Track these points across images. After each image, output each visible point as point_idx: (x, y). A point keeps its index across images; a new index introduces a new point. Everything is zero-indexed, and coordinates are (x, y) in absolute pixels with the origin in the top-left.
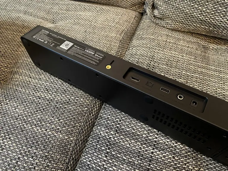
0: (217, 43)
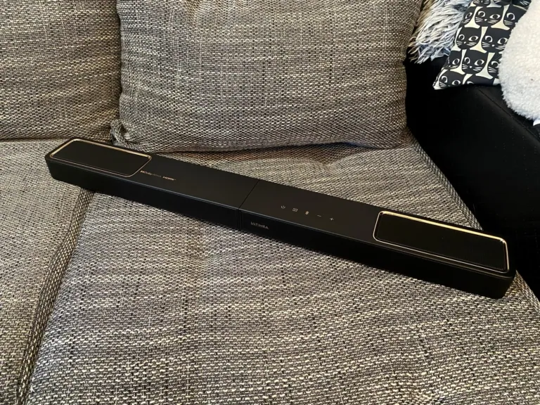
0: (216, 159)
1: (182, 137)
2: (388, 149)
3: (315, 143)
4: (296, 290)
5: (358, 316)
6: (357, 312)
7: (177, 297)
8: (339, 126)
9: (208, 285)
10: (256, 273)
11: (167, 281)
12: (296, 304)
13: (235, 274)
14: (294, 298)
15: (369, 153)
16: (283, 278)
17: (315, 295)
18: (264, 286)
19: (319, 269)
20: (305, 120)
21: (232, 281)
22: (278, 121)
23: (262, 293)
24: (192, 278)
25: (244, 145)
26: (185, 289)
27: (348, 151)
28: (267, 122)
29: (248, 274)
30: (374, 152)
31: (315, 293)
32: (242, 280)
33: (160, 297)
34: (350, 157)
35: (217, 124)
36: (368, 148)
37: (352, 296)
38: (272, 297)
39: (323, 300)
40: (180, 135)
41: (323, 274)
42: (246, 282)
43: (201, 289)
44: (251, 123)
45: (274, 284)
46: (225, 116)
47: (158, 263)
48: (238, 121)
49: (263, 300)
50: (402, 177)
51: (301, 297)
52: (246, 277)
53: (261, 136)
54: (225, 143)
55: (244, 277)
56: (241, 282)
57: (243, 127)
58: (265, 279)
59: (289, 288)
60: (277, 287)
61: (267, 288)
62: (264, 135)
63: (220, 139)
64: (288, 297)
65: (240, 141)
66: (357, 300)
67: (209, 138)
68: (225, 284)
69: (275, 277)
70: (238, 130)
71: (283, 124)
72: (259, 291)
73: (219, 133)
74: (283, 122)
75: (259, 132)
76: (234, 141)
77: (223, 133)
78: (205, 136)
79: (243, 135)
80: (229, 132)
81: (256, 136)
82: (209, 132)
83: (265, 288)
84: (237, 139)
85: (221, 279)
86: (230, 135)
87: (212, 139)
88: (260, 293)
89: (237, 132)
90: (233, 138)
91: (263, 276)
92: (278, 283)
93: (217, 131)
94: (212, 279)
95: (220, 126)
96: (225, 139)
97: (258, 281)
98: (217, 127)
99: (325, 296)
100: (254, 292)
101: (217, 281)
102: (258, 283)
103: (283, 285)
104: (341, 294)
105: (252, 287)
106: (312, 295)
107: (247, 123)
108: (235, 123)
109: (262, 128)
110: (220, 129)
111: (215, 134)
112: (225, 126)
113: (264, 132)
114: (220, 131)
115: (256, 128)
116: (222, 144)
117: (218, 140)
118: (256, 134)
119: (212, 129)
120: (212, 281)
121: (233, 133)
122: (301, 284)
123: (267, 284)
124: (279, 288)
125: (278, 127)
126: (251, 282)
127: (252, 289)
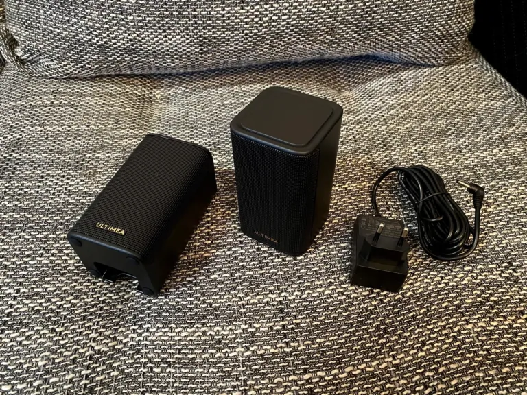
1: (103, 49)
2: (440, 65)
3: (326, 56)
4: (310, 356)
7: (71, 381)
8: (371, 24)
9: (138, 343)
10: (231, 315)
11: (55, 343)
13: (191, 317)
14: (306, 377)
15: (411, 73)
16: (284, 327)
17: (348, 369)
18: (248, 348)
19: (350, 304)
20: (314, 12)
21: (184, 334)
22: (266, 16)
23: (243, 364)
24: (107, 329)
25: (209, 61)
26: (91, 356)
27: (376, 71)
28: (247, 17)
29: (216, 316)
30: (419, 72)
31: (347, 363)
32: (204, 333)
33: (35, 384)
34: (382, 80)
35: (159, 22)
36: (409, 65)
37: (419, 366)
38: (264, 376)
39: (366, 380)
40: (100, 46)
41: (360, 315)
42: (212, 337)
43: (124, 353)
44: (218, 19)
45: (265, 342)
46: (171, 7)
47: (43, 297)
49: (245, 381)
50: (472, 112)
51: (320, 373)
52: (212, 324)
53: (237, 44)
54: (177, 58)
55: (208, 325)
56: (203, 338)
57: (204, 28)
58: (249, 330)
59: (296, 351)
60: (272, 351)
61: (253, 352)
62: (242, 42)
63: (168, 51)
64: (295, 374)
65: (201, 54)
66: (431, 374)
67: (149, 50)
68: (172, 342)
69: (268, 325)
70: (196, 34)
71: (274, 21)
72: (237, 361)
73: (164, 39)
74: (275, 18)
75: (232, 38)
76: (192, 54)
77: (171, 40)
78: (141, 46)
79: (205, 43)
80: (182, 38)
81: (227, 44)
82: (147, 38)
83: (249, 353)
84: (197, 50)
85: (163, 330)
86: (184, 44)
87: (155, 52)
88: (239, 366)
89: (195, 36)
90: (188, 48)
91: (244, 322)
92: (274, 339)
93: (159, 36)
94: (148, 330)
95: (165, 26)
96: (176, 50)
97: (234, 336)
98: (159, 28)
99: (368, 369)
100: (226, 363)
101: (157, 334)
102: (235, 338)
103: (283, 345)
104: (397, 362)
105: (224, 351)
106: (342, 370)
107: (210, 20)
108: (190, 20)
109: (237, 30)
110: (164, 31)
111: (157, 42)
112: (173, 26)
113: (242, 37)
114: (166, 36)
115: (228, 30)
116: (172, 60)
117: (164, 52)
118: (228, 40)
119: (152, 33)
120: (146, 334)
121: (187, 39)
122: (318, 340)
123: (253, 343)
124: (277, 351)
125: (266, 27)
126: (221, 337)
127: (222, 355)
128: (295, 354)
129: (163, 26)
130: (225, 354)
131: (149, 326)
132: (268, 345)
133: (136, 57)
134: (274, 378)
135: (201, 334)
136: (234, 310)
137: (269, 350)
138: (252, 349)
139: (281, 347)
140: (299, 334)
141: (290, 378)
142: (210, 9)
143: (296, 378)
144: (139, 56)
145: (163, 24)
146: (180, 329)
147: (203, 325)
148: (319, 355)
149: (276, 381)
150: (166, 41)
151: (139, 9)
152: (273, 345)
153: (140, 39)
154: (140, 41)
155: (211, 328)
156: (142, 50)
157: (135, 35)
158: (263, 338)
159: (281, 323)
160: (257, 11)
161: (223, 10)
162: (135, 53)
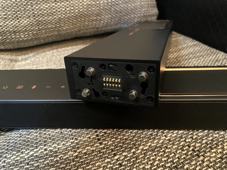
4: (116, 146)
5: (203, 161)
6: (198, 156)
10: (63, 137)
12: (121, 165)
13: (36, 143)
14: (116, 157)
16: (97, 136)
17: (141, 148)
18: (75, 151)
21: (31, 153)
22: (68, 7)
23: (73, 161)
28: (59, 8)
29: (53, 140)
31: (139, 145)
32: (46, 150)
35: (14, 14)
38: (88, 164)
39: (153, 151)
42: (51, 151)
44: (45, 10)
45: (87, 146)
46: (20, 6)
48: (33, 10)
51: (124, 154)
52: (51, 144)
53: (56, 23)
54: (27, 34)
55: (48, 145)
56: (45, 153)
57: (38, 16)
58: (75, 142)
59: (106, 146)
60: (91, 149)
61: (79, 152)
62: (58, 22)
63: (21, 30)
64: (108, 158)
65: (39, 30)
66: (190, 140)
67: (11, 31)
68: (22, 160)
69: (87, 136)
70: (35, 19)
71: (72, 10)
72: (69, 160)
73: (19, 23)
74: (72, 8)
75: (53, 20)
76: (34, 31)
77: (22, 23)
78: (6, 28)
79: (40, 24)
80: (28, 22)
81: (51, 24)
82: (9, 24)
83: (76, 154)
84: (37, 28)
85: (17, 154)
86: (29, 25)
87: (14, 32)
88: (70, 162)
89: (34, 21)
90: (32, 28)
91: (72, 139)
92: (92, 143)
93: (16, 22)
94: (6, 157)
95: (18, 16)
96: (26, 30)
97: (66, 147)
98: (15, 17)
99: (152, 145)
100: (61, 163)
101: (12, 158)
102: (66, 148)
103: (98, 145)
104: (168, 138)
105: (59, 157)
106: (137, 149)
107: (40, 11)
108: (30, 12)
109: (55, 15)
110: (18, 19)
111: (15, 25)
112: (22, 16)
113: (58, 19)
114: (19, 22)
115: (50, 16)
116: (25, 36)
117: (19, 31)
118: (51, 21)
119: (11, 21)
120: (4, 160)
121: (31, 22)
122: (119, 137)
123: (78, 148)
124: (94, 148)
125: (69, 13)
126: (57, 149)
127: (58, 159)
128: (107, 147)
129: (17, 16)
130: (60, 158)
131: (7, 155)
132: (89, 146)
133: (4, 36)
134: (95, 164)
135: (43, 151)
136: (65, 134)
137: (90, 149)
138: (78, 151)
139: (97, 146)
140: (107, 137)
141: (106, 161)
142: (40, 6)
143: (109, 160)
144: (6, 35)
145: (17, 15)
146: (28, 151)
147: (45, 146)
148: (121, 144)
149: (97, 165)
150: (20, 25)
151: (3, 9)
152: (92, 146)
153: (6, 24)
154: (5, 26)
155: (50, 146)
156: (7, 31)
157: (3, 23)
158: (85, 144)
159: (95, 134)
160: (63, 5)
161: (46, 5)
162: (4, 34)
